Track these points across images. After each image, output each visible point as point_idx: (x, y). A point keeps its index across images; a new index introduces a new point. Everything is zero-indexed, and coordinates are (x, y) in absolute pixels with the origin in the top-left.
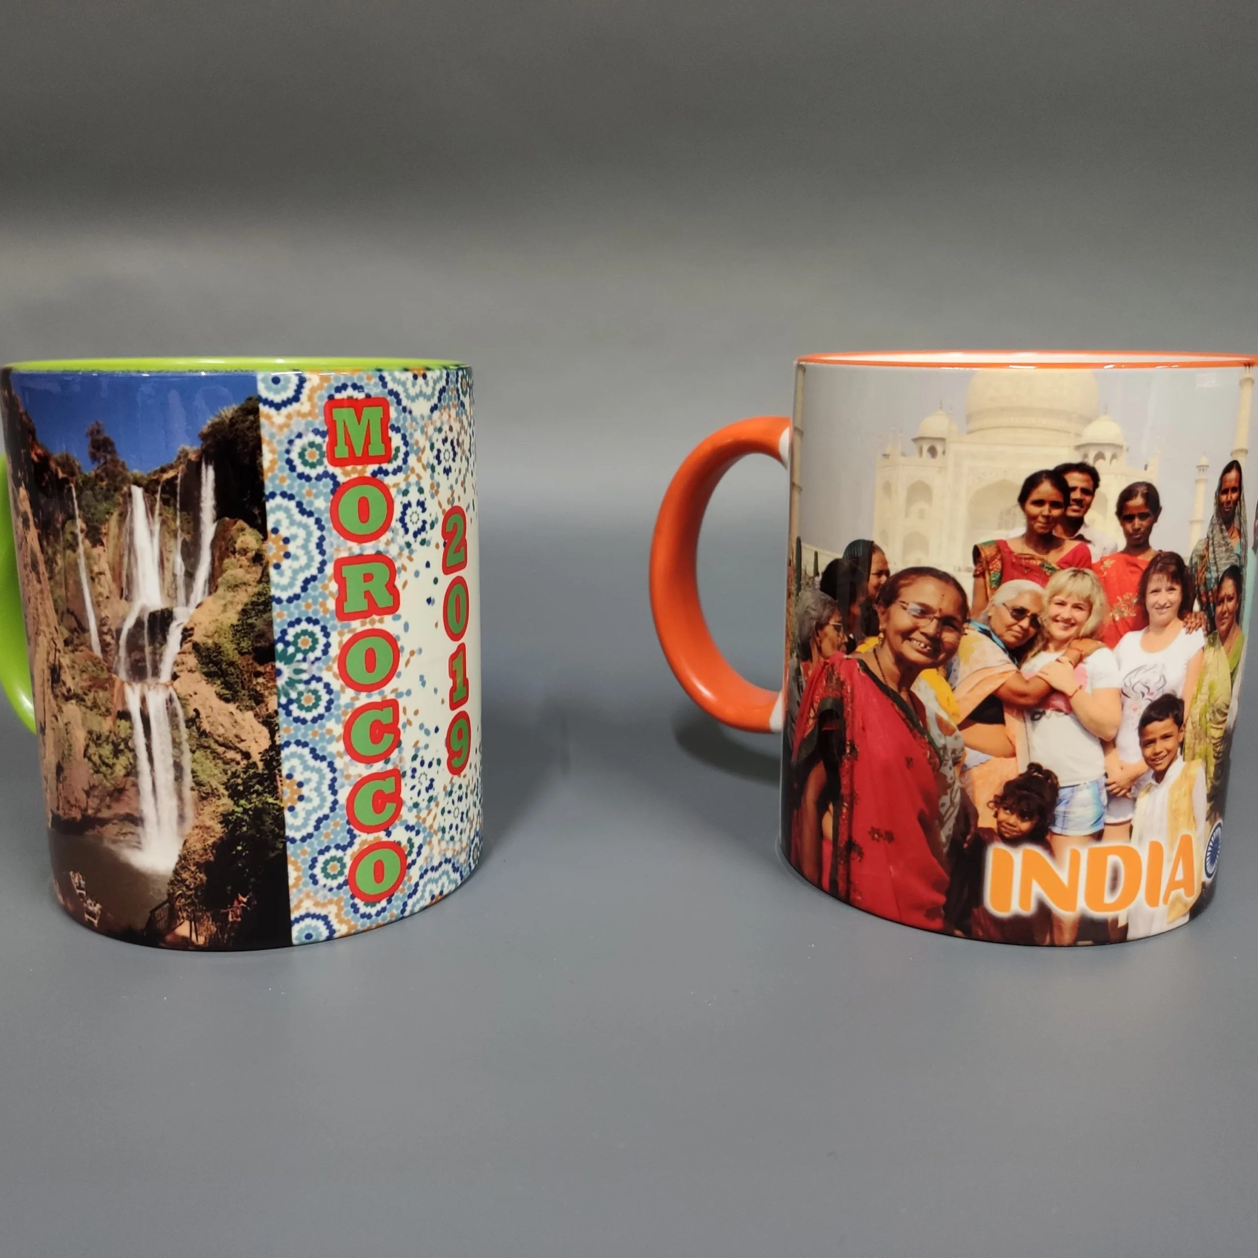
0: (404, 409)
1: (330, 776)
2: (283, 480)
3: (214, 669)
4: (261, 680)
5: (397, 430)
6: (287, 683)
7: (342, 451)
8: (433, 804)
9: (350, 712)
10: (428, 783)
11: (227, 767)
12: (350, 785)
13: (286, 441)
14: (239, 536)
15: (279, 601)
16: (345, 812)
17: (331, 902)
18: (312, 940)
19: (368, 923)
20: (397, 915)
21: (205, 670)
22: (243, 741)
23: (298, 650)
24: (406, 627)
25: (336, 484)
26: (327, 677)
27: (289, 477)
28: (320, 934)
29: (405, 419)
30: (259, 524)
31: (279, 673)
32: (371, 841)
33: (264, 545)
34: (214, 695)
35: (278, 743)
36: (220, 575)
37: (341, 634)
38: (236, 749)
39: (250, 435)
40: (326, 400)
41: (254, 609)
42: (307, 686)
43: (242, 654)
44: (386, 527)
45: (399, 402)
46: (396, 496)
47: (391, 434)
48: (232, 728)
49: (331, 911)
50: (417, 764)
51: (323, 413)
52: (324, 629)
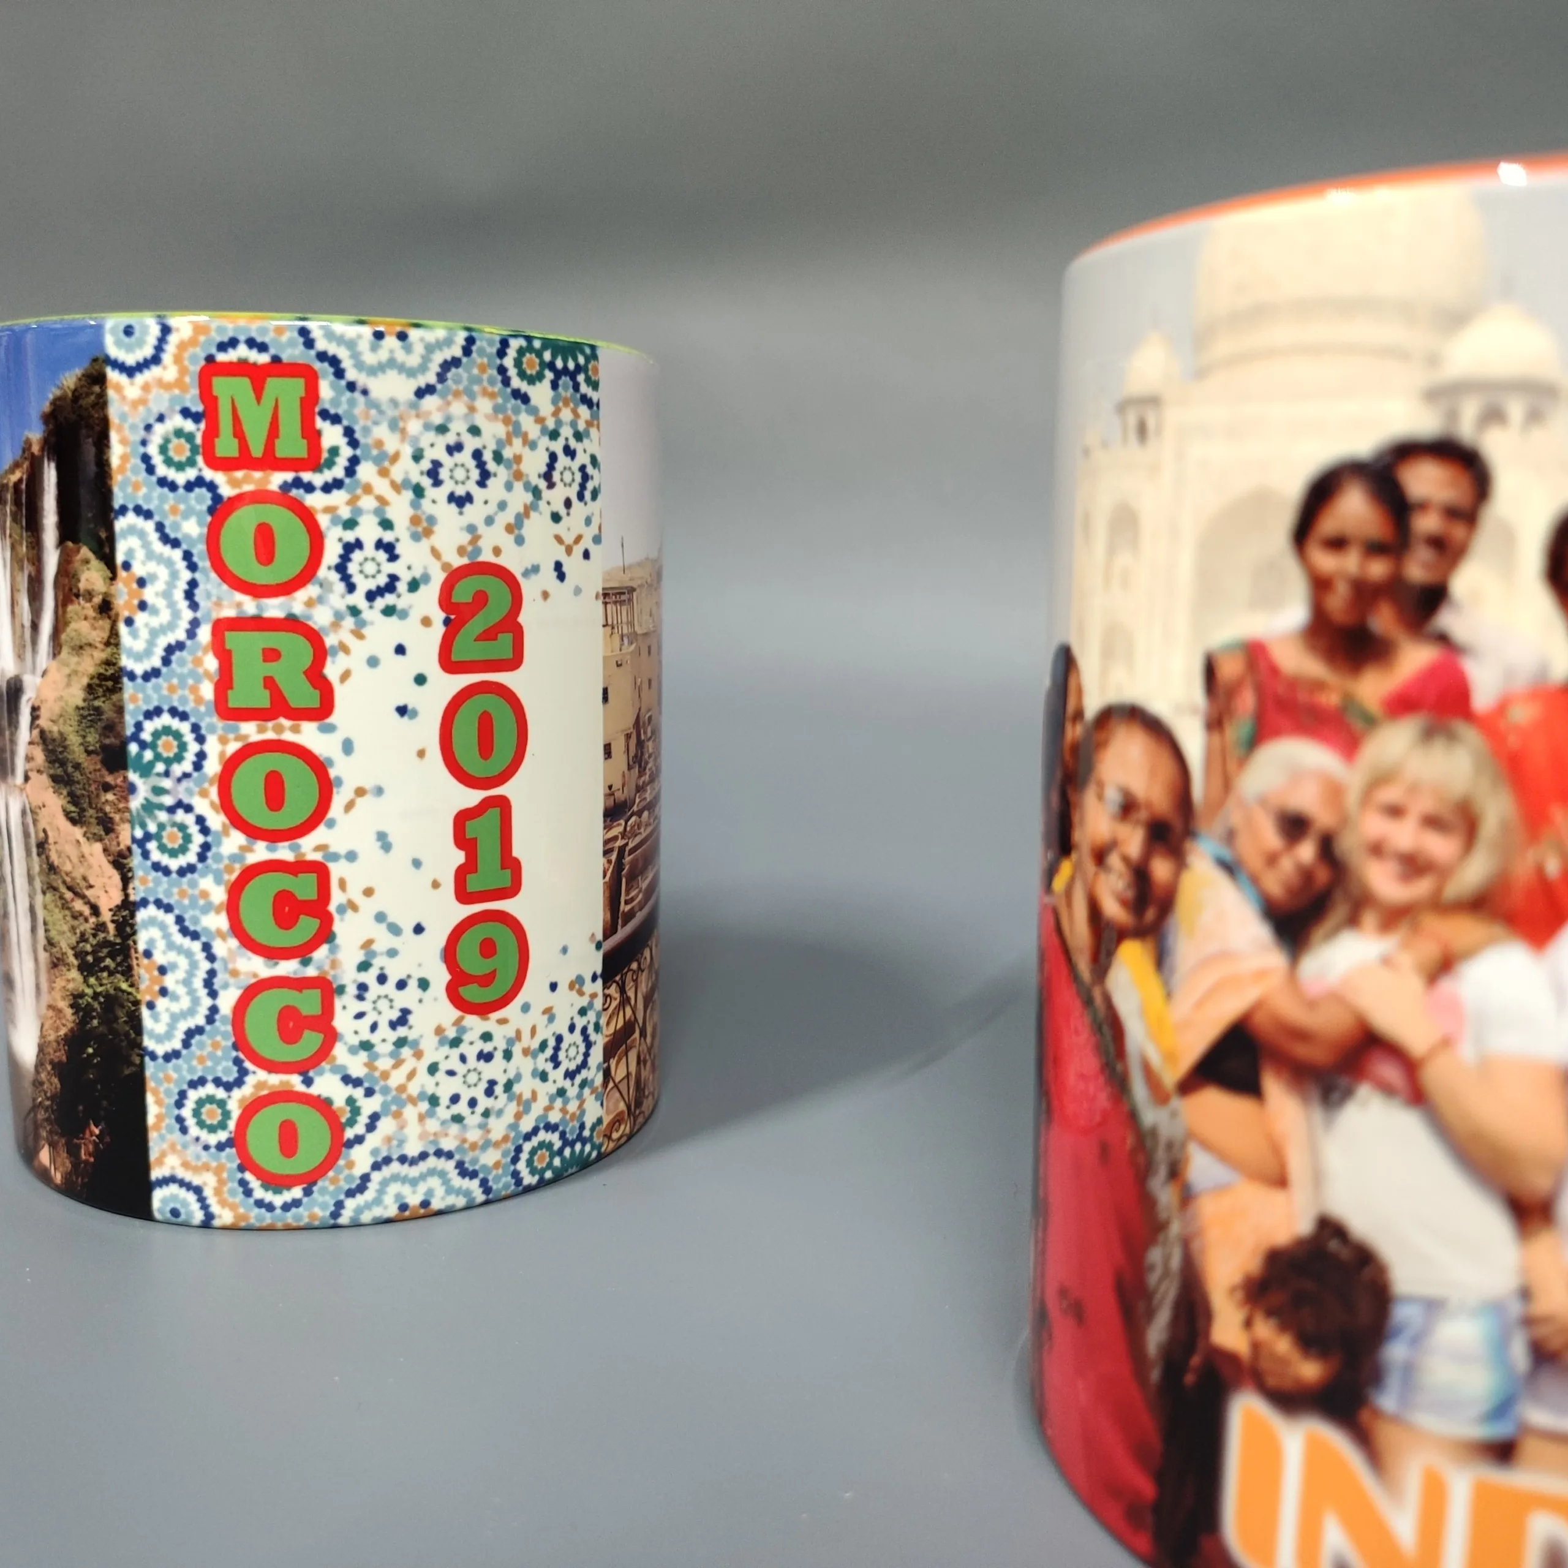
0: (351, 386)
1: (206, 965)
2: (136, 486)
3: (59, 771)
4: (110, 796)
5: (336, 419)
6: (143, 806)
7: (227, 446)
8: (406, 1052)
9: (238, 869)
10: (395, 1015)
11: (76, 923)
12: (239, 988)
13: (142, 426)
14: (83, 571)
15: (132, 676)
16: (229, 1028)
17: (206, 1168)
18: (180, 1220)
19: (268, 1218)
20: (323, 1217)
21: (52, 772)
22: (91, 887)
23: (158, 757)
24: (348, 747)
25: (217, 498)
26: (202, 806)
27: (146, 484)
28: (190, 1214)
29: (352, 403)
30: (106, 553)
31: (132, 789)
32: (273, 1086)
33: (112, 588)
34: (60, 810)
35: (132, 898)
36: (64, 631)
37: (223, 741)
38: (83, 897)
39: (96, 415)
40: (203, 363)
41: (100, 686)
42: (171, 816)
43: (89, 753)
44: (307, 575)
45: (339, 373)
46: (328, 528)
47: (319, 423)
48: (79, 864)
49: (208, 1181)
50: (369, 977)
51: (196, 383)
52: (195, 728)
